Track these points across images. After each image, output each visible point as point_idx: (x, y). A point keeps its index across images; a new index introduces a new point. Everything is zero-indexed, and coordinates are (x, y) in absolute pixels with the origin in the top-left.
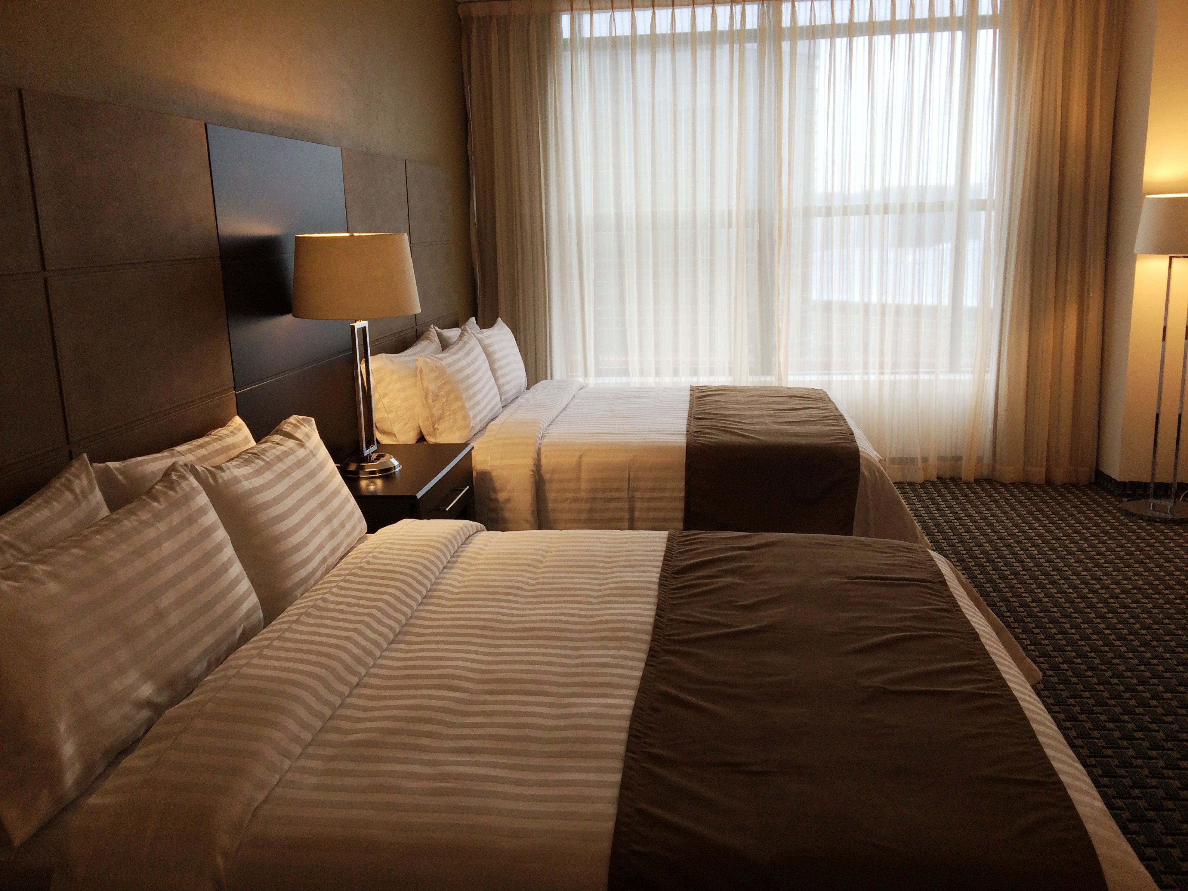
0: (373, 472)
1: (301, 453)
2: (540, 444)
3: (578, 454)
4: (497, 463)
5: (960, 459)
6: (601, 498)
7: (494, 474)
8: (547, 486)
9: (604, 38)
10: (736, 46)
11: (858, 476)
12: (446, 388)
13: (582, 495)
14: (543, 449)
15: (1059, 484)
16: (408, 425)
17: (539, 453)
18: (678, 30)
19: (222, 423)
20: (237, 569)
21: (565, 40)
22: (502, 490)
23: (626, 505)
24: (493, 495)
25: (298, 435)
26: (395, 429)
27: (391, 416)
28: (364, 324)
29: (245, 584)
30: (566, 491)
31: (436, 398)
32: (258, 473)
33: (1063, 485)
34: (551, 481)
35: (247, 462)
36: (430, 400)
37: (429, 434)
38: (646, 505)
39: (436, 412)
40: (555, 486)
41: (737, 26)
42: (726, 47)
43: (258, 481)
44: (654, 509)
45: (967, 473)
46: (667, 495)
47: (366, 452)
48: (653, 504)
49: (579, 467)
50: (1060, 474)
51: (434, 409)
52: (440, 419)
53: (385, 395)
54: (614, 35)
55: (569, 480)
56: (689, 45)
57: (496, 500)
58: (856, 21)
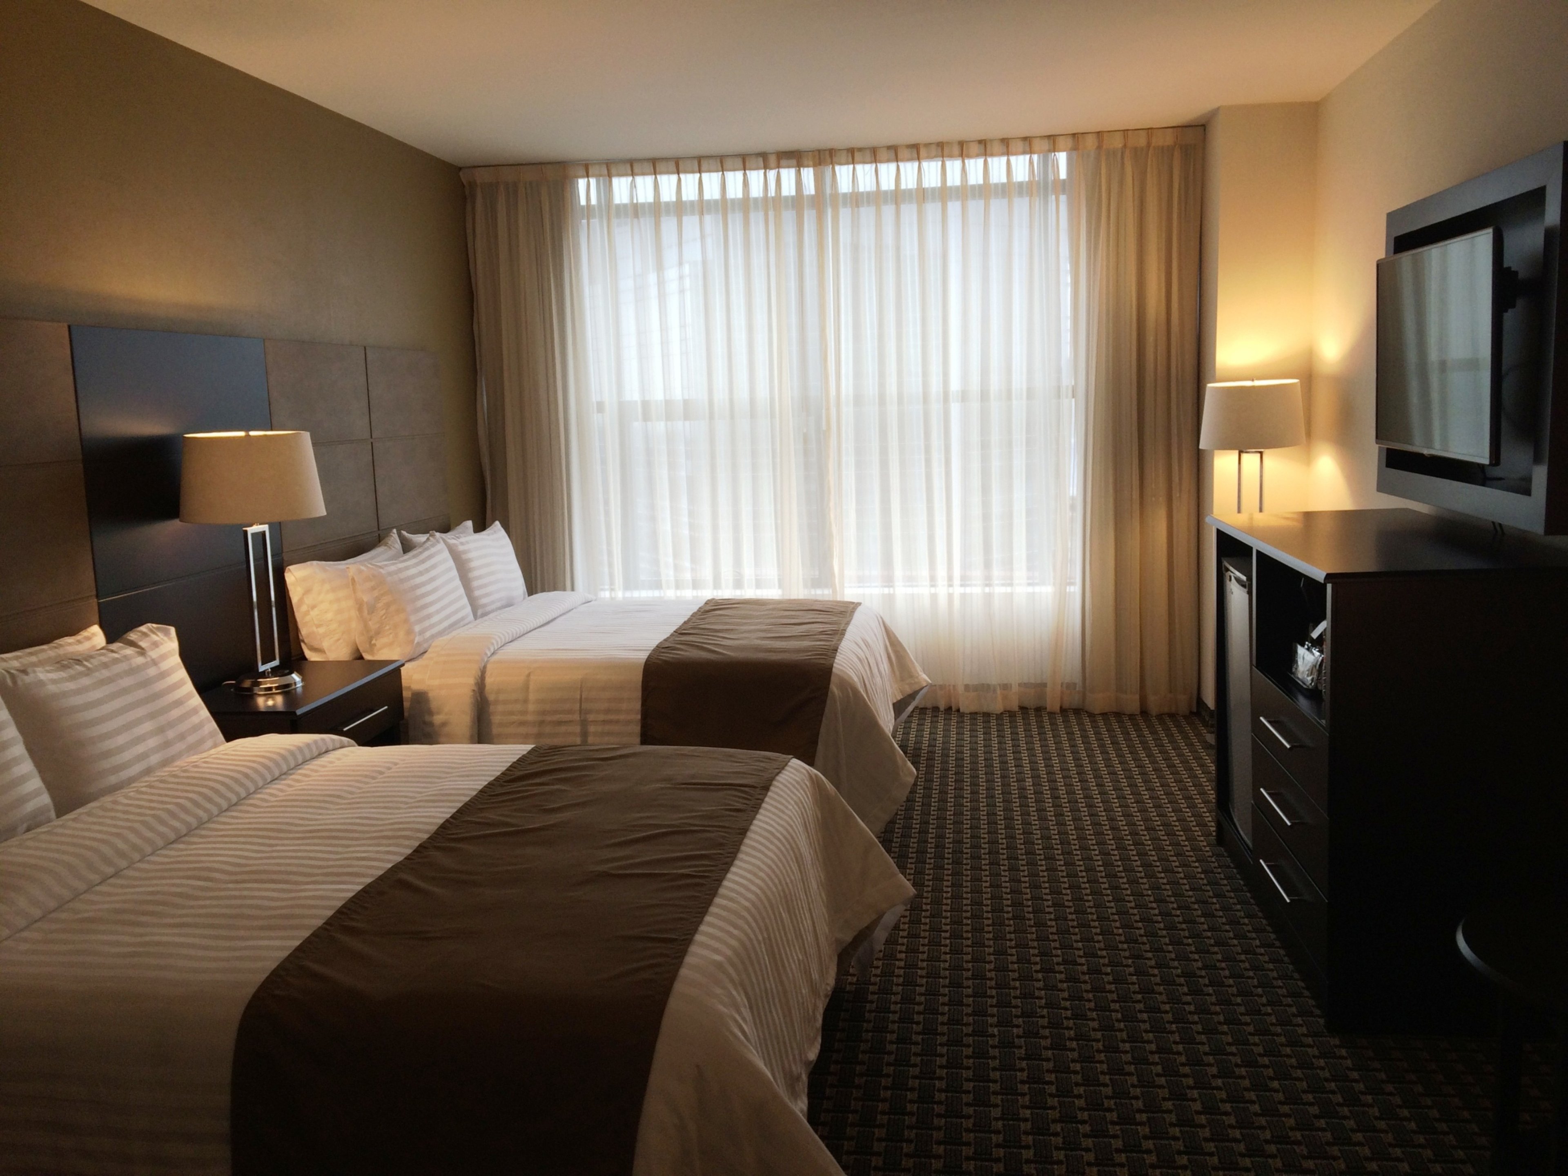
0: (270, 689)
1: (140, 660)
2: (487, 661)
3: (527, 672)
4: (436, 682)
5: (1045, 685)
6: (550, 722)
7: (431, 695)
8: (492, 708)
9: (625, 205)
10: (771, 214)
11: (826, 694)
12: (386, 599)
13: (530, 718)
14: (489, 666)
15: (1154, 714)
16: (341, 641)
17: (483, 672)
18: (707, 196)
19: (73, 631)
20: (27, 766)
21: (583, 207)
22: (438, 713)
23: (577, 729)
24: (427, 718)
25: (143, 644)
26: (325, 645)
27: (321, 630)
28: (265, 528)
29: (35, 783)
30: (511, 713)
31: (372, 610)
32: (72, 678)
33: (1160, 717)
34: (497, 702)
35: (64, 667)
36: (366, 612)
37: (365, 652)
38: (599, 729)
39: (373, 625)
40: (500, 708)
41: (772, 192)
42: (761, 215)
43: (71, 686)
44: (609, 734)
45: (1053, 703)
46: (622, 717)
47: (262, 668)
48: (607, 728)
49: (526, 687)
50: (1155, 704)
51: (370, 623)
52: (378, 633)
53: (313, 607)
54: (635, 201)
55: (516, 701)
56: (720, 212)
57: (431, 724)
58: (903, 187)
